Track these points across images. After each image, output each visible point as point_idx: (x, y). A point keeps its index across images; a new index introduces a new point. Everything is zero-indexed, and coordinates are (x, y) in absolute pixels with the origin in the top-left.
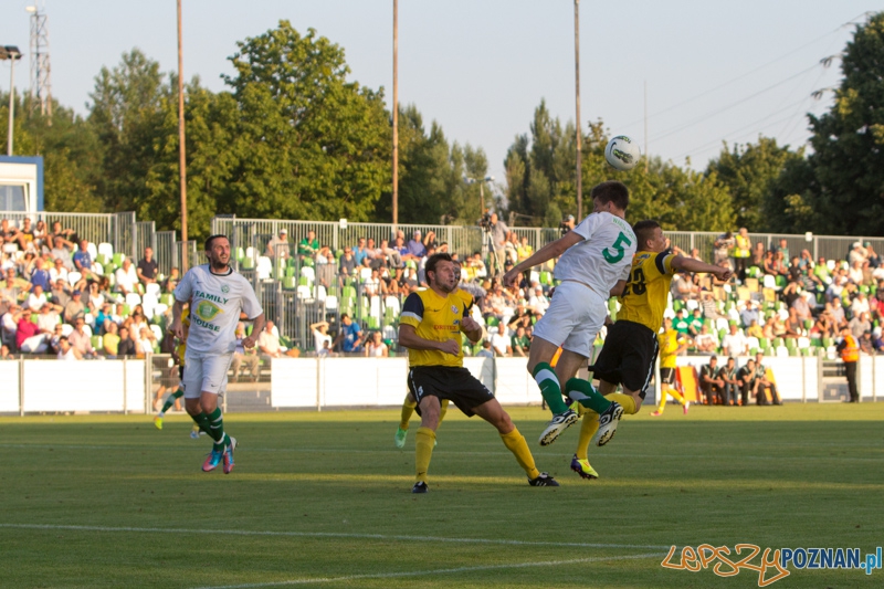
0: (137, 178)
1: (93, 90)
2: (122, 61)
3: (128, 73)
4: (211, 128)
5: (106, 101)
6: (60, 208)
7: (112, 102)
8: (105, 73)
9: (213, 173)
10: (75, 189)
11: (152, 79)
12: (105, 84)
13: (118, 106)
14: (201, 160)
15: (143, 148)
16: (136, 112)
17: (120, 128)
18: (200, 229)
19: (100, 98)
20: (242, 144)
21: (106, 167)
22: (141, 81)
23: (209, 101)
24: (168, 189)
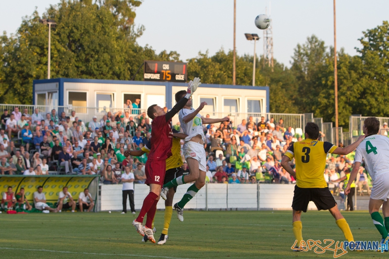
0: (315, 97)
1: (293, 55)
2: (307, 41)
3: (309, 46)
4: (350, 73)
5: (300, 60)
6: (277, 111)
7: (302, 60)
8: (299, 47)
9: (351, 95)
10: (284, 102)
11: (321, 50)
12: (299, 52)
13: (305, 63)
14: (345, 88)
15: (317, 83)
16: (314, 65)
17: (306, 73)
18: (344, 122)
19: (297, 59)
20: (365, 81)
21: (299, 91)
22: (316, 51)
23: (349, 60)
24: (330, 102)
